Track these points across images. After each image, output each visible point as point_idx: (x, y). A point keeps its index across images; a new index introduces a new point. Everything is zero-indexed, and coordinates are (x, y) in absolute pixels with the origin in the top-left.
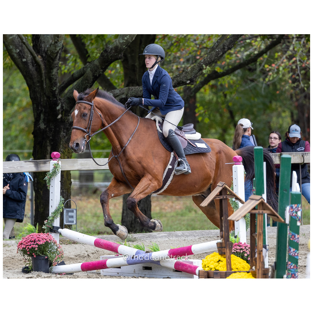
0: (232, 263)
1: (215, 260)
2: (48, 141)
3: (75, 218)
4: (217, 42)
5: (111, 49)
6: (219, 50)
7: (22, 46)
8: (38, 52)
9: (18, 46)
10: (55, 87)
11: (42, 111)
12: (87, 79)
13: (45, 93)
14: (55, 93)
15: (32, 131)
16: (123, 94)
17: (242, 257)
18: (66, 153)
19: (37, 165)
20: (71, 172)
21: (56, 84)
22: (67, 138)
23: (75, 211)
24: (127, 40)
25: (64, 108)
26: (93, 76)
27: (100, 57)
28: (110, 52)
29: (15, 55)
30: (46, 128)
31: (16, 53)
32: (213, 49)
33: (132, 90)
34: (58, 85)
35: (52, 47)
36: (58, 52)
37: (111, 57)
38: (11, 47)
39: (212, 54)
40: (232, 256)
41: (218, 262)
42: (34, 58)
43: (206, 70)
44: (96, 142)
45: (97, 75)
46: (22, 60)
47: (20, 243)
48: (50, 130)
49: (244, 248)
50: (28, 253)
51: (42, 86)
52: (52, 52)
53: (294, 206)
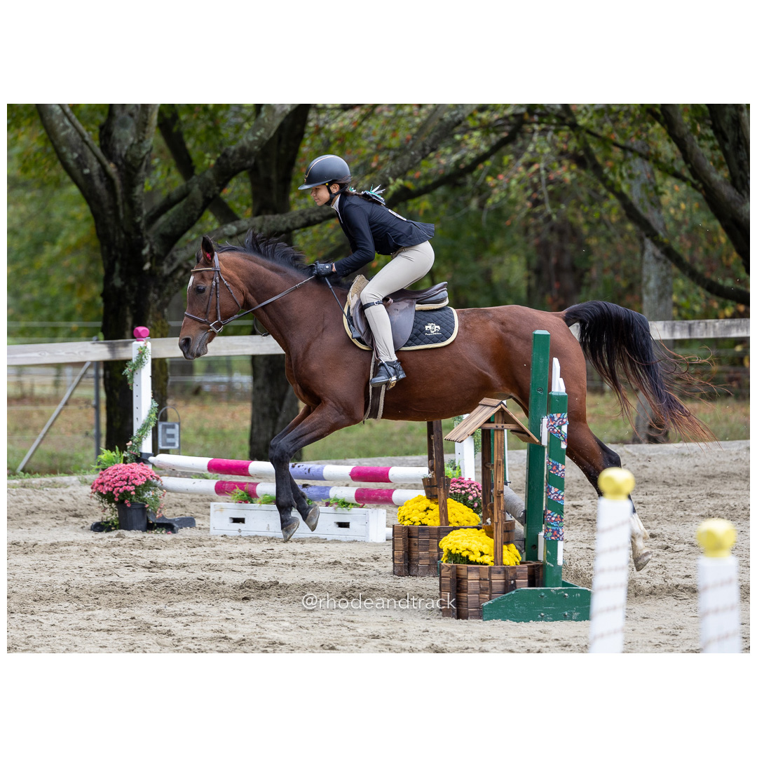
0: (450, 512)
1: (420, 507)
2: (128, 309)
3: (177, 439)
5: (235, 152)
7: (82, 148)
8: (110, 157)
9: (76, 147)
10: (139, 216)
11: (117, 257)
12: (193, 203)
13: (122, 227)
14: (139, 226)
15: (101, 291)
16: (253, 227)
17: (465, 502)
18: (159, 328)
19: (112, 349)
21: (140, 212)
22: (161, 304)
23: (177, 426)
24: (260, 137)
25: (155, 252)
26: (204, 197)
27: (215, 166)
28: (232, 158)
29: (72, 163)
30: (123, 286)
31: (72, 159)
32: (405, 151)
33: (269, 221)
34: (145, 212)
35: (135, 150)
36: (143, 159)
37: (234, 165)
38: (64, 149)
39: (403, 160)
40: (449, 500)
41: (425, 511)
42: (103, 168)
43: (396, 185)
45: (211, 196)
46: (82, 171)
47: (100, 481)
48: (132, 289)
49: (467, 486)
50: (117, 500)
51: (116, 214)
52: (134, 158)
53: (557, 416)
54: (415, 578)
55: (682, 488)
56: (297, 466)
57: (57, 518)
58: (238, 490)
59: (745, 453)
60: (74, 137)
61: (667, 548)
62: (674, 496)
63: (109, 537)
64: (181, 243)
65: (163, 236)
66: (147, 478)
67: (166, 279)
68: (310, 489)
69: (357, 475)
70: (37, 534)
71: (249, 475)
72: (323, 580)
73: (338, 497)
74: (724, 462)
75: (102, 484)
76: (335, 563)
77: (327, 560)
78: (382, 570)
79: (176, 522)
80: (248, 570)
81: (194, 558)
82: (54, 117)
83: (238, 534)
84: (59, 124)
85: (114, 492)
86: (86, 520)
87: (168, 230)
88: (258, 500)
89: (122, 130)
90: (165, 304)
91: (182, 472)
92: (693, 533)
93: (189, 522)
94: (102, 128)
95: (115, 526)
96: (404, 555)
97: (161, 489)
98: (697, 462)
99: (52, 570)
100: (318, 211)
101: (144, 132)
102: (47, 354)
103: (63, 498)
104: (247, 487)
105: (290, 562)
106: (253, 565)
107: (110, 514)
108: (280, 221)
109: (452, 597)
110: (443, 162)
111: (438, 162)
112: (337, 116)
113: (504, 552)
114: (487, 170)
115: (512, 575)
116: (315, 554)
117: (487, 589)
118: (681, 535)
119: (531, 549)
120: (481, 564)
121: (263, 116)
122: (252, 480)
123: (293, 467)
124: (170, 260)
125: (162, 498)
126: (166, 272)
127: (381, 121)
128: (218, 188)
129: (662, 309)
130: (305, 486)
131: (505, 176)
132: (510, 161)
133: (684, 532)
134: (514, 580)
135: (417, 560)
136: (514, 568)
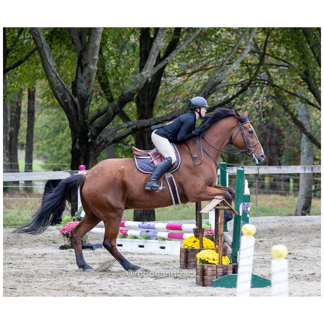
0: (204, 243)
1: (192, 241)
2: (81, 158)
4: (201, 89)
5: (127, 94)
6: (202, 94)
7: (64, 91)
8: (76, 95)
9: (62, 91)
11: (77, 136)
12: (109, 115)
13: (80, 124)
14: (86, 124)
15: (71, 150)
16: (134, 125)
19: (71, 173)
21: (87, 118)
22: (95, 156)
24: (137, 88)
25: (93, 135)
26: (114, 112)
27: (118, 99)
28: (125, 96)
29: (60, 97)
30: (80, 148)
31: (60, 96)
32: (198, 94)
33: (141, 122)
34: (90, 118)
35: (85, 92)
36: (89, 95)
37: (126, 99)
38: (57, 92)
40: (204, 238)
41: (194, 242)
42: (72, 99)
45: (117, 112)
46: (64, 101)
47: (63, 229)
48: (83, 150)
49: (213, 232)
50: (70, 236)
51: (78, 119)
52: (85, 96)
53: (246, 204)
54: (188, 270)
55: (306, 234)
57: (46, 244)
58: (120, 233)
60: (61, 87)
61: (295, 258)
62: (302, 237)
63: (66, 252)
64: (103, 131)
65: (96, 128)
67: (97, 146)
68: (150, 233)
69: (169, 227)
70: (37, 250)
71: (125, 227)
73: (161, 236)
75: (64, 230)
76: (157, 263)
77: (154, 262)
78: (176, 266)
79: (94, 246)
82: (53, 79)
84: (55, 81)
85: (69, 233)
86: (58, 245)
87: (99, 126)
88: (128, 237)
89: (81, 84)
90: (97, 156)
91: (100, 226)
92: (307, 253)
93: (100, 246)
94: (73, 83)
95: (69, 247)
96: (185, 260)
98: (314, 223)
99: (40, 265)
100: (161, 118)
101: (89, 85)
102: (45, 176)
103: (49, 235)
104: (124, 232)
105: (139, 263)
107: (67, 242)
108: (145, 122)
109: (201, 277)
110: (219, 99)
111: (217, 99)
112: (174, 79)
113: (223, 259)
114: (238, 102)
115: (226, 268)
116: (150, 259)
117: (215, 274)
118: (302, 253)
119: (234, 258)
120: (213, 264)
121: (139, 79)
122: (126, 229)
123: (143, 223)
124: (99, 138)
125: (89, 236)
126: (97, 143)
127: (193, 81)
128: (119, 108)
129: (308, 161)
130: (147, 231)
131: (245, 105)
132: (247, 99)
133: (303, 252)
134: (227, 271)
135: (190, 262)
136: (227, 266)
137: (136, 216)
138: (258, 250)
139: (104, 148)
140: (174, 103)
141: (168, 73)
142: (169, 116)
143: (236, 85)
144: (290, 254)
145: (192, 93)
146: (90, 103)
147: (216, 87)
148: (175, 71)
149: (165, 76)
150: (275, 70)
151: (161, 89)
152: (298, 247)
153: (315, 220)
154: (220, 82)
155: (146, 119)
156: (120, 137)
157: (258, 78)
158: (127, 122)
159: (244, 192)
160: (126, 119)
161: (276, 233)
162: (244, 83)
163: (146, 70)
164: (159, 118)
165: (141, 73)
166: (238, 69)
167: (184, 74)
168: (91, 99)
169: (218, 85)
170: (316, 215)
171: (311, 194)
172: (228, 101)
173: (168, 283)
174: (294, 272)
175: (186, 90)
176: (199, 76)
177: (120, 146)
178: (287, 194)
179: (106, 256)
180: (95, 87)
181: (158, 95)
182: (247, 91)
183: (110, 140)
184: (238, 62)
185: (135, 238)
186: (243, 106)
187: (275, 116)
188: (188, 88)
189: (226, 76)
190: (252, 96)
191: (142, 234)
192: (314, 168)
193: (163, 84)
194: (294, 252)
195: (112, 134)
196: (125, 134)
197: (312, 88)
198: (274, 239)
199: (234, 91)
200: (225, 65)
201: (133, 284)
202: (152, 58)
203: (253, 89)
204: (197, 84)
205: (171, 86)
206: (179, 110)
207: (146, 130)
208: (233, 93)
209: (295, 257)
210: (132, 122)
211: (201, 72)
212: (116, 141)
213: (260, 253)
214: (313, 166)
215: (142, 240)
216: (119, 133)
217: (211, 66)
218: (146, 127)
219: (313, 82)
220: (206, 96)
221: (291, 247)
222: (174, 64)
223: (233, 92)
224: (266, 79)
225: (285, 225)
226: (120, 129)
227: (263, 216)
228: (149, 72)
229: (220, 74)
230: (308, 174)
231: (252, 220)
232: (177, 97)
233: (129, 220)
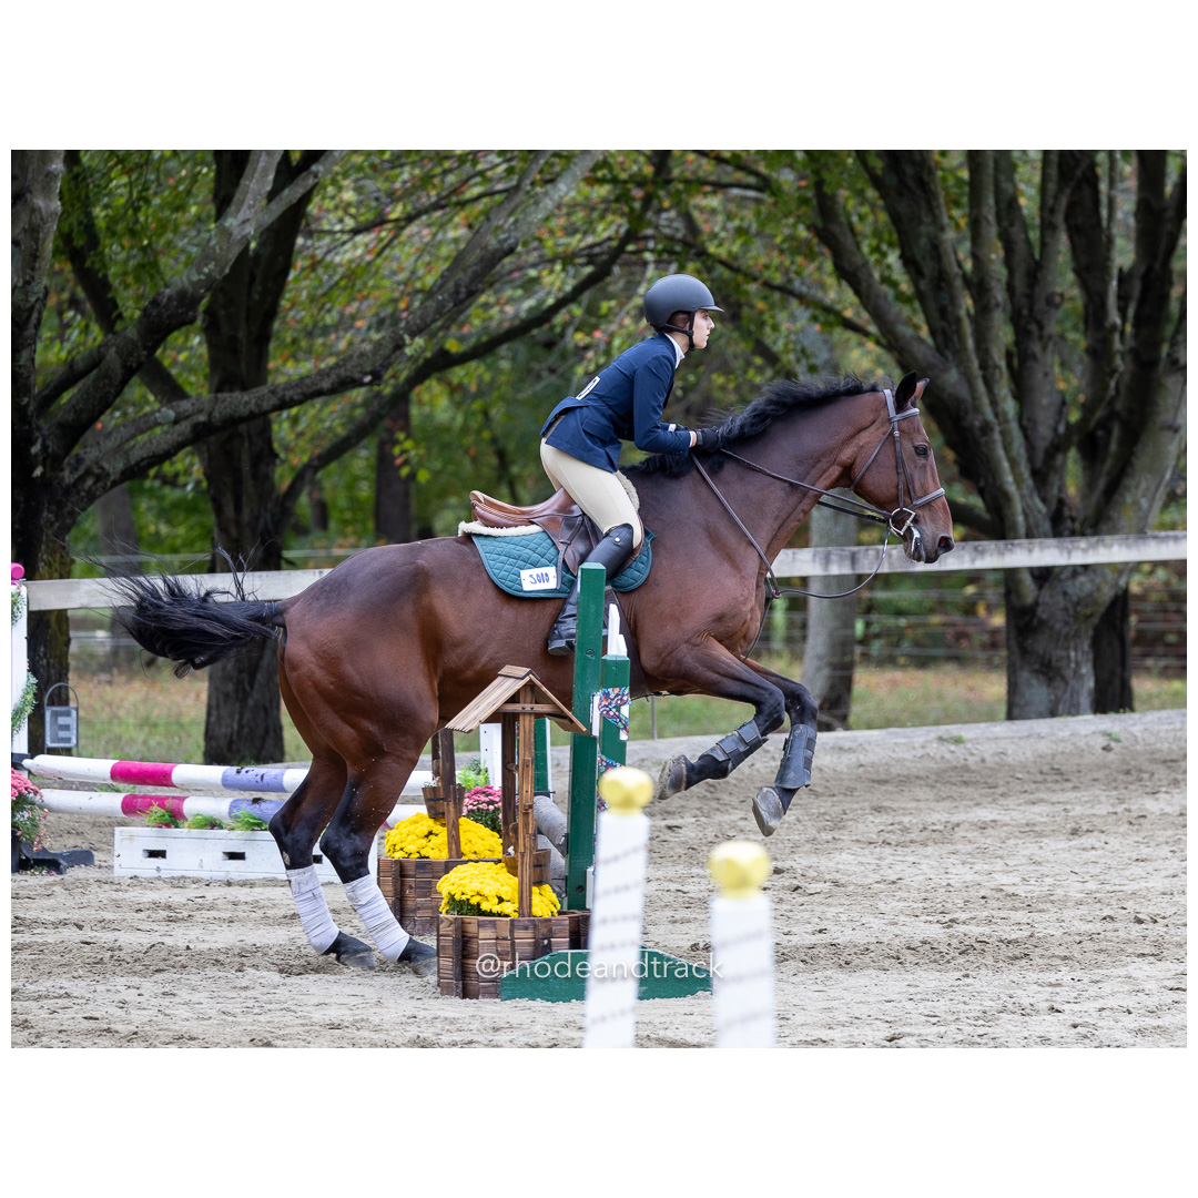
0: (463, 839)
1: (419, 832)
3: (75, 730)
4: (442, 276)
5: (170, 298)
6: (446, 296)
10: (23, 394)
12: (106, 376)
14: (25, 410)
16: (200, 411)
17: (494, 823)
18: (56, 565)
20: (69, 613)
21: (27, 389)
22: (60, 528)
23: (74, 713)
24: (208, 276)
25: (50, 450)
26: (124, 366)
27: (140, 318)
28: (165, 307)
32: (429, 294)
33: (224, 401)
34: (35, 389)
35: (17, 295)
36: (33, 307)
37: (168, 317)
39: (426, 308)
40: (464, 821)
41: (427, 836)
43: (414, 346)
44: (157, 534)
45: (134, 365)
49: (497, 799)
53: (613, 692)
55: (835, 799)
56: (244, 771)
58: (155, 808)
59: (935, 745)
61: (797, 888)
62: (822, 810)
64: (88, 435)
65: (61, 425)
66: (20, 792)
67: (68, 491)
68: (263, 805)
71: (173, 786)
72: (270, 943)
74: (904, 760)
77: (282, 912)
79: (64, 858)
80: (163, 928)
81: (83, 911)
83: (156, 874)
87: (70, 417)
88: (186, 824)
90: (67, 529)
91: (81, 783)
92: (840, 866)
93: (84, 857)
96: (394, 903)
97: (41, 808)
98: (863, 759)
100: (297, 385)
101: (33, 269)
104: (168, 804)
105: (226, 915)
106: (170, 920)
108: (240, 401)
109: (455, 965)
110: (509, 309)
111: (502, 311)
112: (344, 243)
113: (534, 897)
114: (577, 322)
115: (545, 930)
116: (267, 903)
117: (507, 953)
118: (822, 868)
119: (575, 892)
120: (499, 915)
121: (213, 242)
122: (177, 793)
123: (238, 772)
124: (73, 461)
125: (43, 821)
126: (67, 480)
127: (413, 250)
128: (145, 353)
129: (839, 529)
130: (256, 801)
131: (604, 332)
132: (610, 309)
133: (826, 864)
134: (548, 939)
135: (414, 911)
136: (549, 920)
137: (214, 744)
138: (659, 860)
139: (91, 497)
140: (346, 330)
141: (318, 219)
142: (328, 375)
143: (568, 259)
144: (777, 871)
145: (409, 294)
146: (36, 334)
147: (498, 267)
148: (346, 212)
149: (310, 234)
150: (714, 202)
151: (297, 279)
152: (808, 847)
153: (866, 746)
154: (511, 251)
155: (244, 388)
156: (148, 457)
157: (649, 232)
158: (175, 403)
159: (605, 652)
160: (170, 389)
161: (726, 798)
162: (597, 250)
163: (238, 211)
164: (289, 386)
165: (221, 221)
166: (573, 199)
167: (380, 222)
168: (39, 320)
169: (507, 260)
170: (869, 727)
171: (852, 652)
172: (542, 317)
173: (335, 989)
174: (795, 940)
175: (387, 283)
176: (434, 229)
177: (151, 490)
178: (764, 653)
179: (107, 895)
180: (54, 274)
181: (284, 303)
182: (608, 279)
183: (111, 471)
184: (575, 175)
185: (213, 824)
186: (598, 334)
187: (712, 371)
188: (394, 273)
189: (533, 227)
190: (629, 298)
191: (236, 812)
192: (861, 556)
193: (300, 263)
194: (795, 866)
195: (120, 446)
196: (165, 446)
197: (846, 265)
198: (719, 817)
199: (564, 283)
200: (528, 188)
201: (206, 994)
202: (261, 164)
203: (632, 274)
204: (427, 258)
205: (332, 267)
206: (362, 355)
207: (243, 428)
208: (560, 289)
209: (796, 882)
210: (193, 400)
211: (438, 214)
212: (135, 472)
213: (670, 871)
214: (855, 549)
215: (238, 832)
216: (145, 444)
217: (476, 191)
218: (242, 420)
219: (849, 241)
220: (461, 302)
221: (781, 846)
222: (340, 189)
223: (558, 284)
224: (679, 235)
225: (758, 765)
226: (150, 428)
227: (677, 735)
228: (249, 218)
229: (512, 220)
230: (840, 578)
231: (636, 752)
232: (354, 306)
233: (187, 763)
